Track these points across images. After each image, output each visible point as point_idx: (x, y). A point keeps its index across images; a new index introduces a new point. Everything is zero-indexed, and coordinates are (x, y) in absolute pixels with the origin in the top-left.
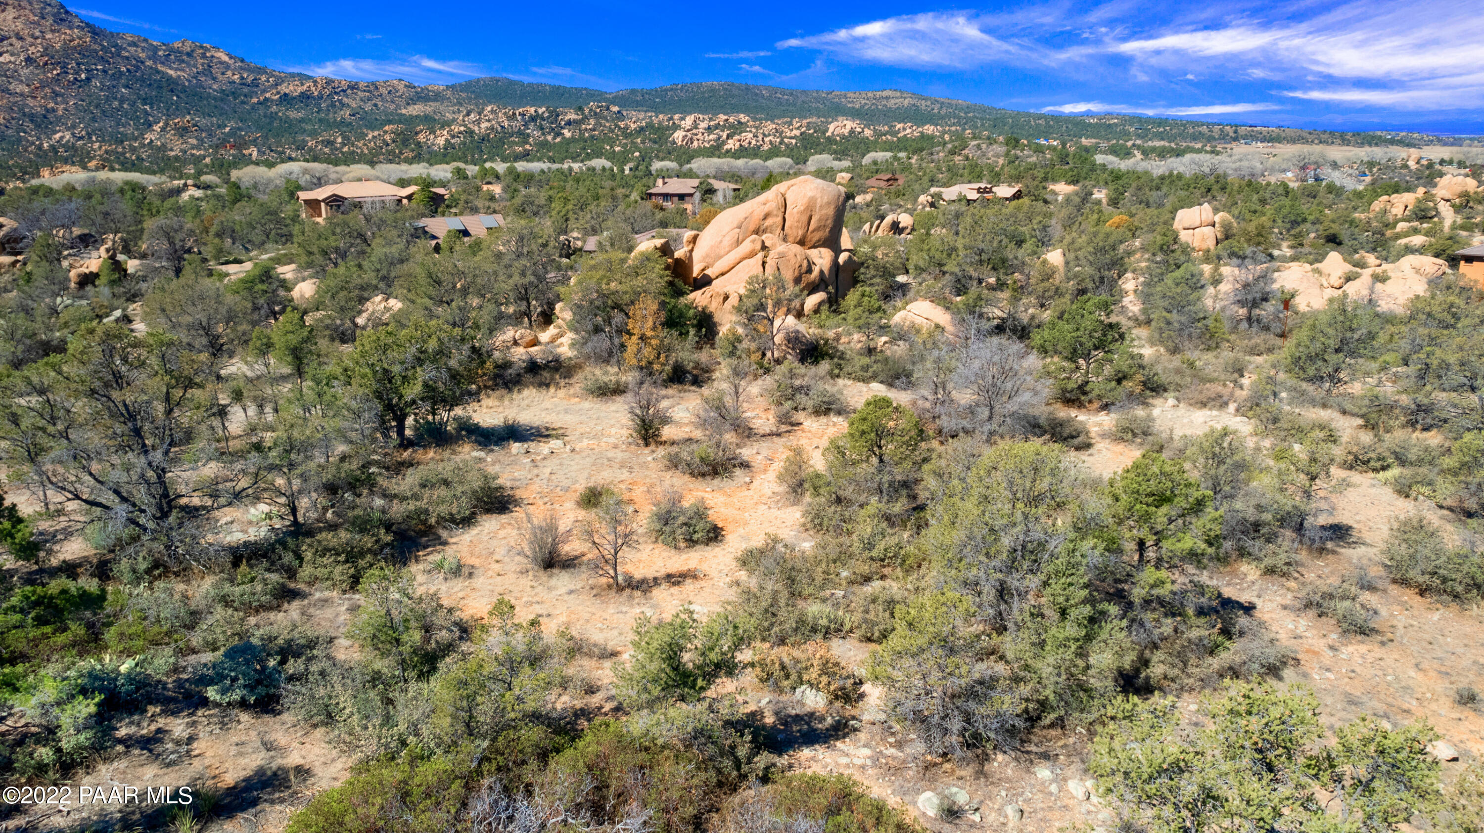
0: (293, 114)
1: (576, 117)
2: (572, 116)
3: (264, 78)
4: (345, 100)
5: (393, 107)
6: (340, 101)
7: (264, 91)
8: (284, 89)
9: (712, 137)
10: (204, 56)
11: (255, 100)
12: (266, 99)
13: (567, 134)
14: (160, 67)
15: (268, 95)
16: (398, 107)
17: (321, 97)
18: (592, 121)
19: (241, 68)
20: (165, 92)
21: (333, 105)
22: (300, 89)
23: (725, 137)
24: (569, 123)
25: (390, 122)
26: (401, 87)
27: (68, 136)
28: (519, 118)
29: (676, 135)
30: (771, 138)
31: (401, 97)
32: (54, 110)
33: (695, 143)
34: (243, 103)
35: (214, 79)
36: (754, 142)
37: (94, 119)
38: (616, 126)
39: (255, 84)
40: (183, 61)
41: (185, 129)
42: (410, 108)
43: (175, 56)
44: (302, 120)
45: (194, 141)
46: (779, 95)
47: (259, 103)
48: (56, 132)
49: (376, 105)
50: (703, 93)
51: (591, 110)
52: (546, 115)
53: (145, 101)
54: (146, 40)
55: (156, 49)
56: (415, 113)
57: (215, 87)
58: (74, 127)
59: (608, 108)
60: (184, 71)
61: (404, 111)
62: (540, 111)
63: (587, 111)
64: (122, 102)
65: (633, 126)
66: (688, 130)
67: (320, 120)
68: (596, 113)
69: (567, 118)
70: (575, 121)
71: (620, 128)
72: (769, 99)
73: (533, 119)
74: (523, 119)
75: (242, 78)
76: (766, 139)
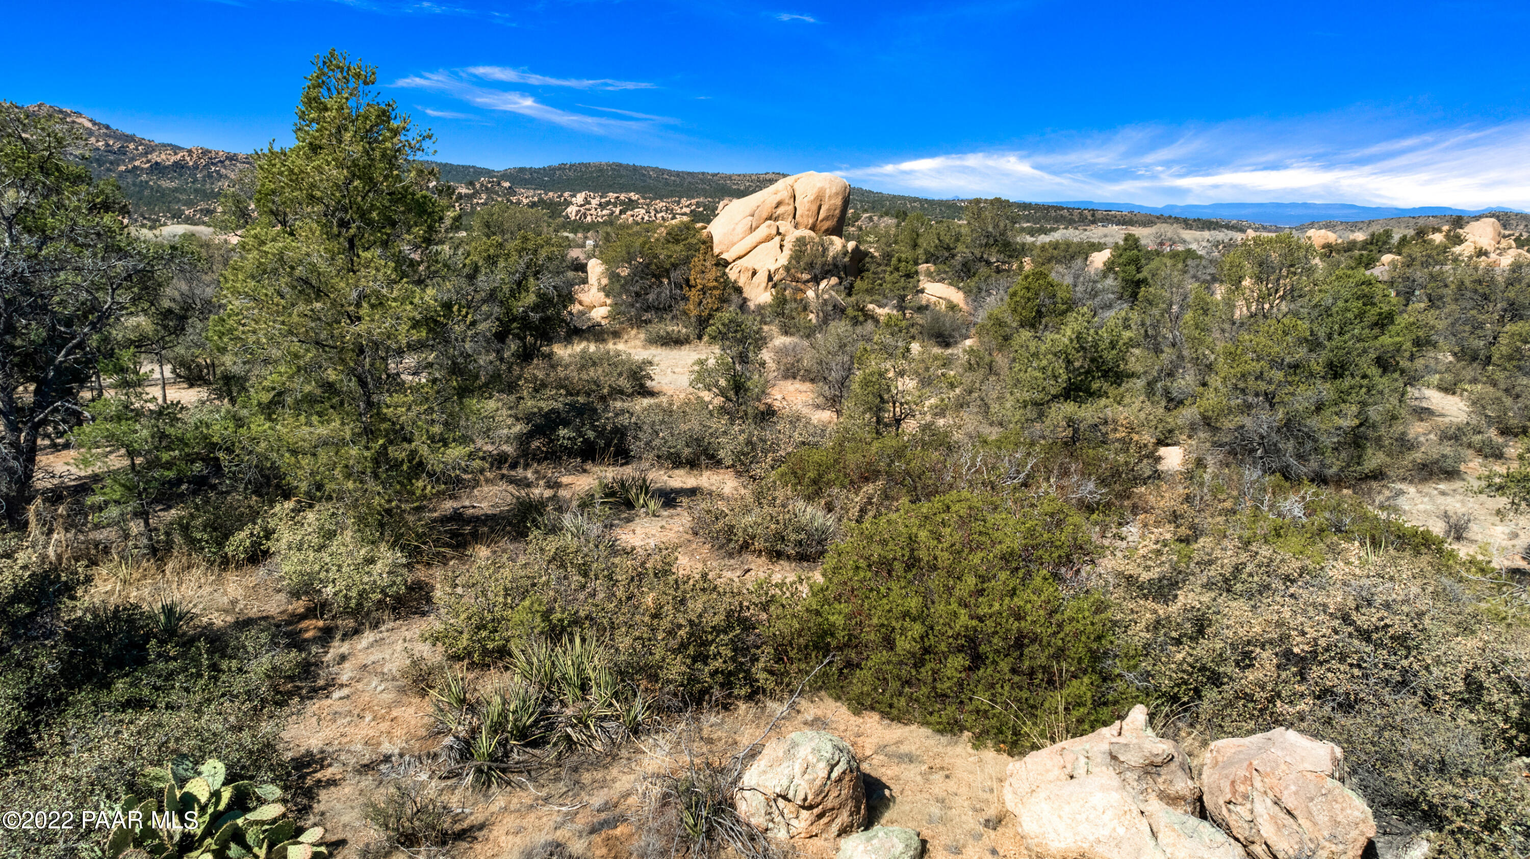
0: (166, 184)
1: (467, 191)
2: (464, 191)
3: (132, 146)
4: (223, 171)
6: (218, 172)
7: (133, 159)
8: (155, 157)
9: (605, 212)
11: (122, 168)
12: (135, 168)
13: (458, 207)
15: (137, 163)
17: (196, 167)
18: (484, 196)
19: (106, 135)
21: (210, 176)
22: (173, 159)
23: (617, 212)
24: (460, 197)
29: (569, 210)
33: (589, 219)
34: (109, 170)
36: (646, 218)
38: (508, 200)
39: (122, 151)
44: (175, 190)
46: (666, 176)
47: (127, 171)
51: (482, 185)
59: (499, 184)
63: (478, 186)
65: (525, 201)
66: (581, 206)
67: (196, 191)
68: (487, 188)
69: (457, 192)
70: (466, 195)
71: (512, 203)
72: (658, 178)
75: (107, 145)
76: (659, 215)
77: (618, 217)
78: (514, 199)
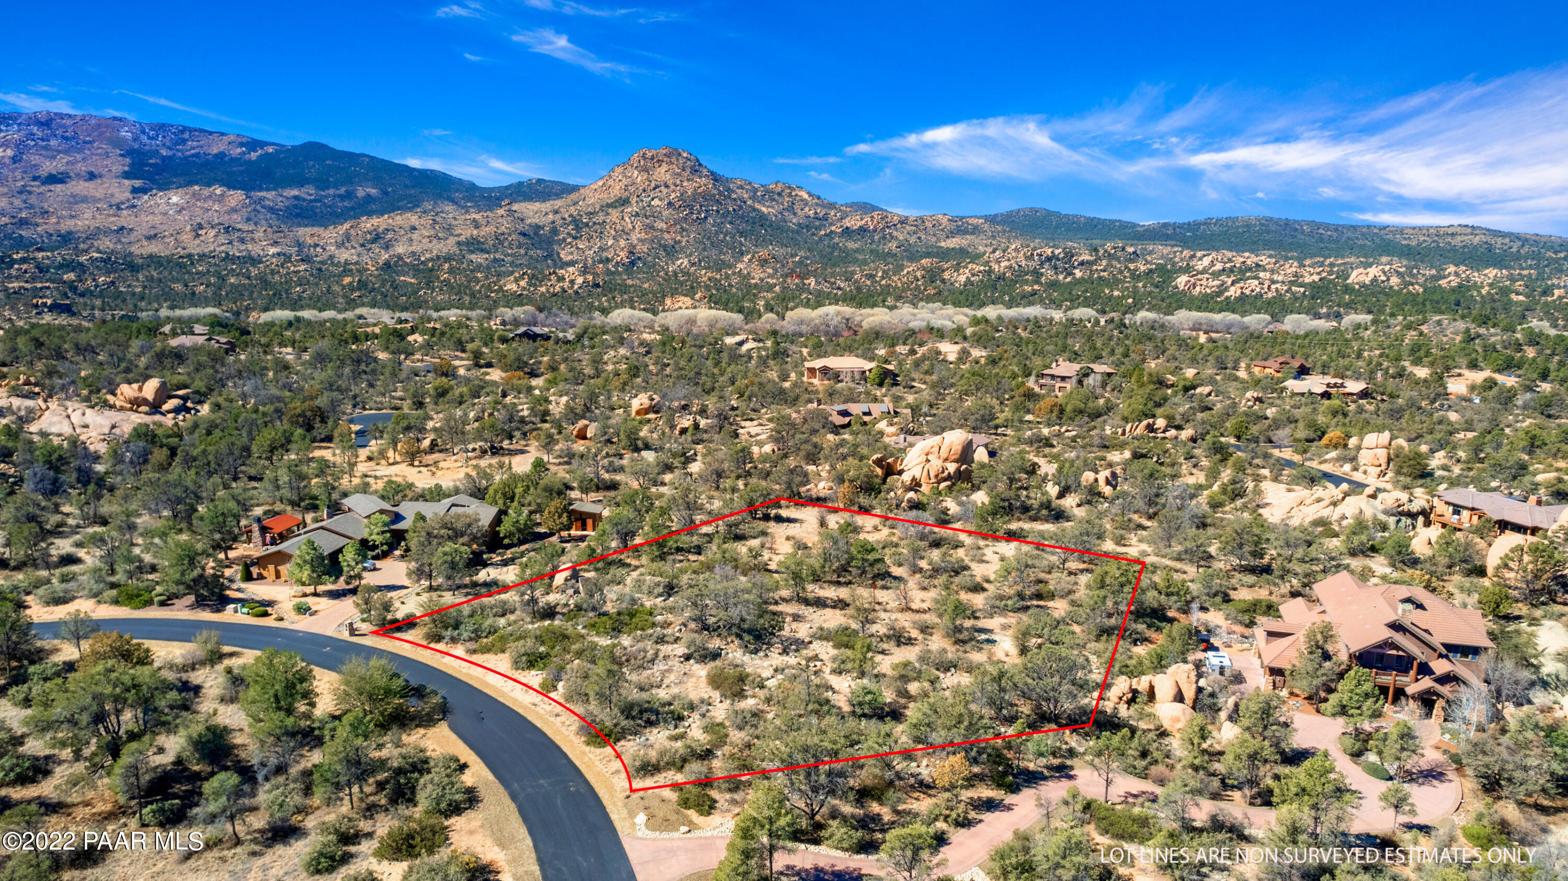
0: (851, 245)
1: (1090, 257)
2: (1086, 257)
3: (832, 213)
4: (895, 233)
5: (934, 239)
6: (890, 234)
7: (831, 224)
8: (847, 223)
9: (1216, 283)
10: (790, 195)
11: (823, 232)
12: (831, 232)
13: (1078, 273)
14: (757, 206)
15: (833, 228)
16: (939, 240)
17: (875, 230)
18: (1104, 263)
19: (817, 204)
20: (757, 227)
21: (884, 238)
22: (859, 224)
23: (1229, 283)
24: (1082, 263)
25: (928, 255)
26: (944, 221)
27: (686, 262)
28: (1036, 258)
29: (1179, 280)
30: (1278, 285)
31: (942, 230)
32: (680, 242)
33: (1198, 289)
34: (813, 234)
35: (795, 214)
36: (1258, 290)
37: (705, 250)
38: (1126, 267)
39: (825, 218)
40: (774, 200)
41: (766, 261)
42: (949, 241)
43: (770, 195)
44: (857, 251)
45: (770, 271)
46: (1321, 231)
47: (826, 235)
48: (678, 259)
49: (919, 238)
50: (1238, 227)
51: (1106, 250)
52: (1062, 256)
53: (742, 234)
54: (750, 183)
55: (756, 190)
56: (952, 246)
57: (794, 221)
58: (691, 255)
59: (1123, 249)
60: (773, 207)
61: (943, 244)
62: (1057, 252)
63: (1101, 252)
64: (725, 235)
65: (1142, 268)
66: (1195, 275)
67: (872, 251)
68: (1109, 255)
69: (1080, 259)
70: (1088, 262)
71: (1130, 270)
72: (1311, 234)
73: (1049, 259)
74: (1040, 259)
75: (816, 213)
76: (1273, 287)
77: (1227, 289)
78: (1132, 266)
